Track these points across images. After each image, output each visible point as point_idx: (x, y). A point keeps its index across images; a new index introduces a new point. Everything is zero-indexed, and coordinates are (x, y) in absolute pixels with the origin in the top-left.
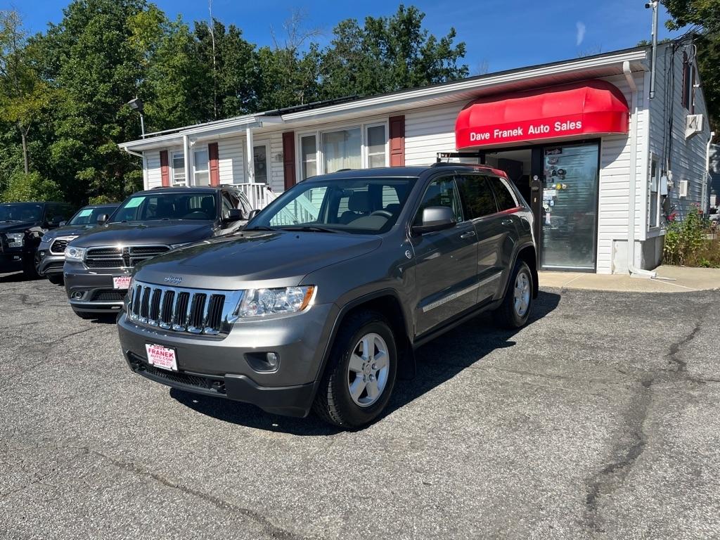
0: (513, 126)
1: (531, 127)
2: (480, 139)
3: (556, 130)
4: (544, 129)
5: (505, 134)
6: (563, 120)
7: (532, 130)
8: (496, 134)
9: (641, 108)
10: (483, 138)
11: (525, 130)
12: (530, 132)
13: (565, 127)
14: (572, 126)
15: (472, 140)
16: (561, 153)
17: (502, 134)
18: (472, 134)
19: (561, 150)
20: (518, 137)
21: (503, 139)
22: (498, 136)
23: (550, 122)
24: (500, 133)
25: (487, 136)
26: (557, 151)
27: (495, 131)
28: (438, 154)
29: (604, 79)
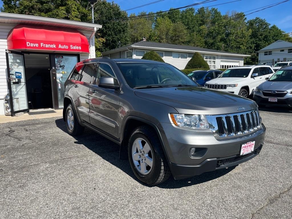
0: (51, 43)
1: (60, 45)
2: (32, 46)
3: (71, 48)
4: (66, 47)
5: (47, 46)
6: (74, 45)
7: (60, 46)
8: (42, 45)
10: (34, 46)
11: (57, 46)
12: (59, 47)
13: (75, 48)
14: (77, 48)
15: (28, 46)
16: (63, 58)
17: (45, 46)
18: (27, 43)
19: (62, 57)
20: (53, 48)
21: (45, 48)
22: (43, 46)
23: (68, 44)
24: (44, 45)
25: (37, 45)
26: (61, 57)
27: (41, 44)
28: (6, 50)
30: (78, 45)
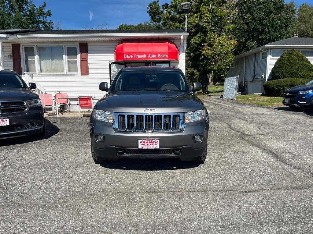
0: (142, 54)
1: (149, 55)
2: (128, 57)
3: (159, 57)
4: (155, 56)
5: (139, 56)
6: (161, 53)
7: (149, 56)
8: (135, 56)
9: (183, 52)
10: (130, 57)
11: (147, 56)
12: (149, 57)
13: (162, 56)
14: (164, 56)
15: (125, 57)
16: (156, 66)
17: (138, 56)
18: (125, 55)
19: (156, 64)
20: (144, 58)
21: (138, 58)
22: (136, 57)
23: (157, 53)
24: (137, 56)
25: (131, 56)
26: (154, 65)
27: (135, 55)
28: (110, 62)
29: (172, 40)
30: (164, 53)
